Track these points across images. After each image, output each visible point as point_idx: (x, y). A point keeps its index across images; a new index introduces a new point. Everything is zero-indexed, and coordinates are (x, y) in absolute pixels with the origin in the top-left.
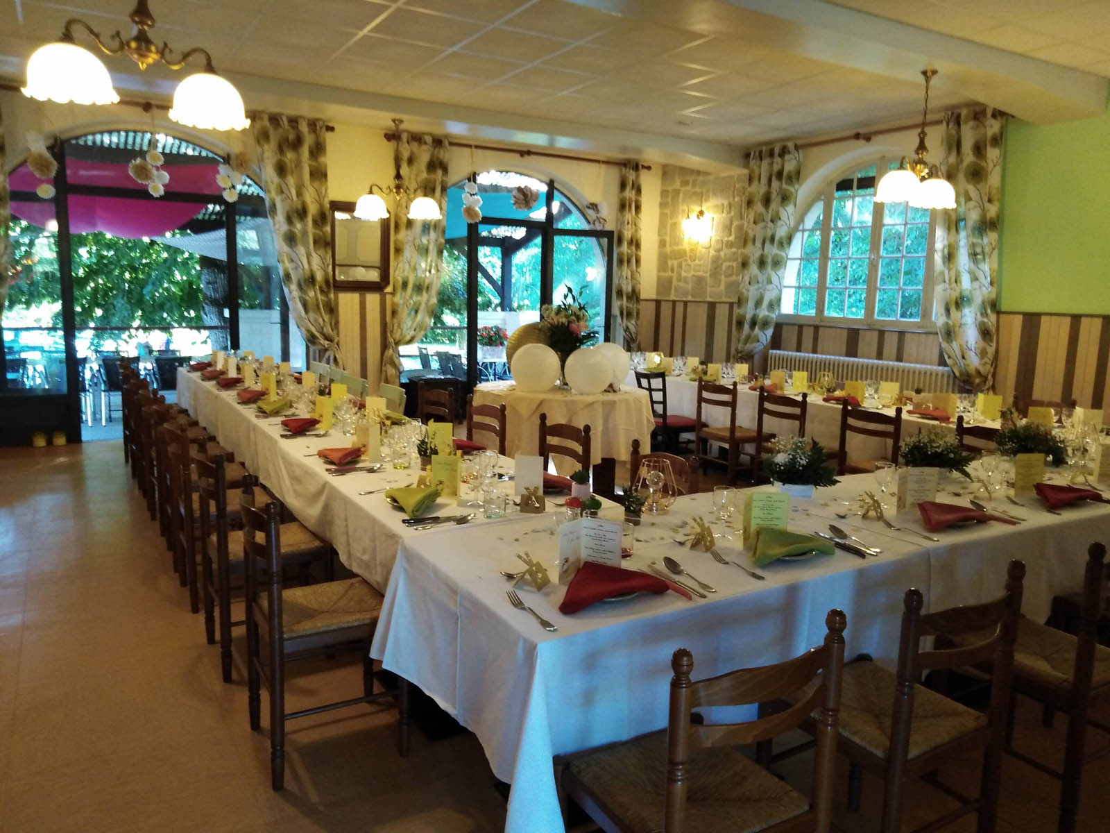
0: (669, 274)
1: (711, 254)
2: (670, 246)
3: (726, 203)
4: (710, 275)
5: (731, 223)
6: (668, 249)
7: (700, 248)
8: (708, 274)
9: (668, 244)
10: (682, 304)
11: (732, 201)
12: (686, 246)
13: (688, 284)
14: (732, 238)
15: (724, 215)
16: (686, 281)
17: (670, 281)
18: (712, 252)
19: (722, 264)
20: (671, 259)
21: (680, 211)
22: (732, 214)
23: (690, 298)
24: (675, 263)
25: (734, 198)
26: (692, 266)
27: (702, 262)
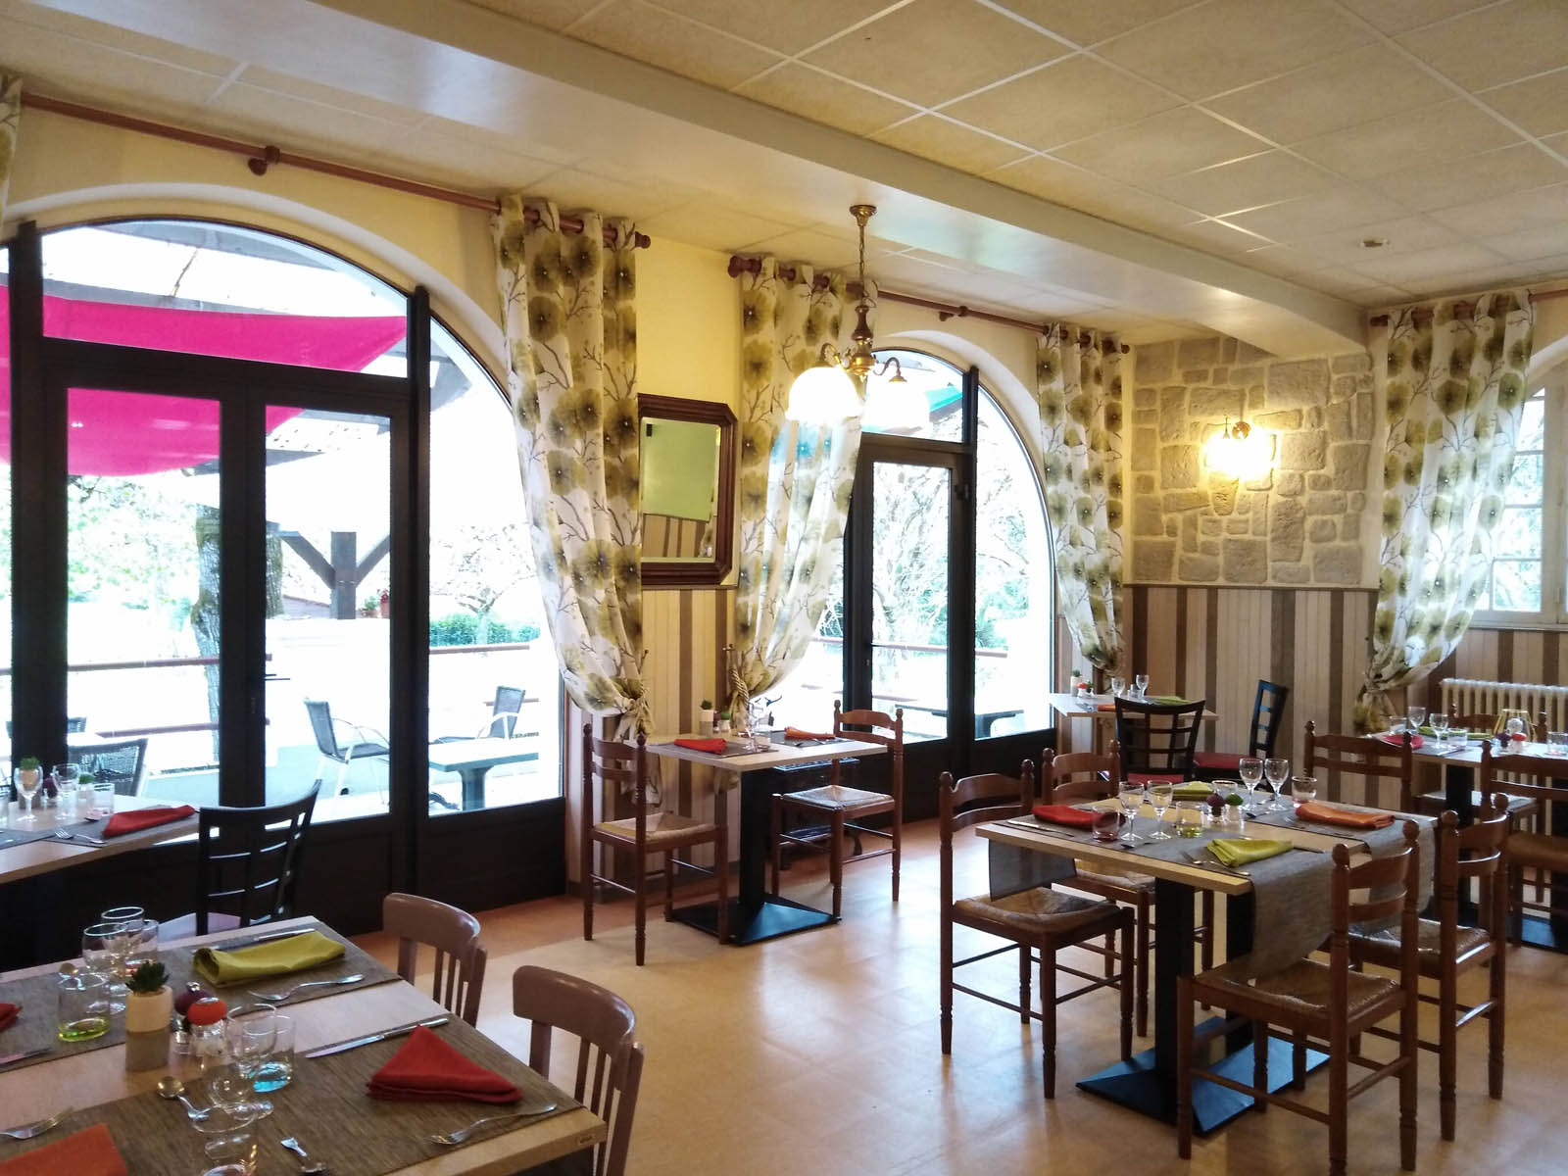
0: (1165, 537)
1: (1271, 502)
2: (1163, 487)
3: (1306, 409)
4: (1273, 540)
5: (1324, 444)
6: (1159, 493)
7: (1241, 491)
8: (1269, 538)
9: (1157, 485)
10: (1204, 594)
11: (1322, 404)
12: (1204, 485)
13: (1216, 555)
14: (1329, 470)
15: (1302, 430)
16: (1209, 549)
17: (1168, 552)
18: (1275, 498)
19: (1303, 520)
20: (1167, 510)
21: (1186, 426)
22: (1326, 426)
23: (1221, 581)
24: (1179, 518)
25: (1328, 399)
26: (1224, 525)
27: (1250, 515)
